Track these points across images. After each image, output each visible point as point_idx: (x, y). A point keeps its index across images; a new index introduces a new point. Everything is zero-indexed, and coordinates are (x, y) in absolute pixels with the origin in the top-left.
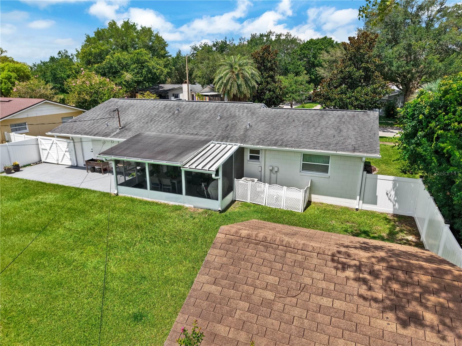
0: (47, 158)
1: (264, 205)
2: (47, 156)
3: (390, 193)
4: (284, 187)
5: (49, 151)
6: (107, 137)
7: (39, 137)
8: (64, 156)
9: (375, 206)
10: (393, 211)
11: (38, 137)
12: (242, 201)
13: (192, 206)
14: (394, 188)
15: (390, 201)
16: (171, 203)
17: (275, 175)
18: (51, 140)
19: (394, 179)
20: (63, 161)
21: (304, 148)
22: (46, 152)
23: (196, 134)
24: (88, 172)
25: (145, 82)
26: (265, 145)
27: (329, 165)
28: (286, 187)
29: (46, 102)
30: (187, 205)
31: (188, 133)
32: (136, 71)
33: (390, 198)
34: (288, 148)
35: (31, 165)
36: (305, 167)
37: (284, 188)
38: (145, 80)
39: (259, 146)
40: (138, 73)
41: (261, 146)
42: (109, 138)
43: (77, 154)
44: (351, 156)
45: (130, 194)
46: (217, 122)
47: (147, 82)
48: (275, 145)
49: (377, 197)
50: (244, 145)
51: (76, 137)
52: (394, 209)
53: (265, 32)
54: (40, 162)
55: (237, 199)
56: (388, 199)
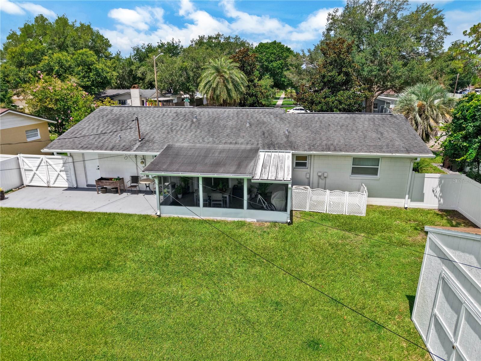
0: (32, 180)
1: (325, 213)
2: (33, 178)
3: (436, 190)
4: (346, 192)
5: (36, 172)
6: (129, 151)
7: (21, 156)
8: (58, 176)
9: (422, 203)
10: (439, 206)
11: (18, 156)
12: (300, 210)
13: (255, 220)
14: (439, 185)
15: (436, 197)
16: (230, 219)
17: (324, 182)
18: (39, 158)
19: (440, 176)
20: (56, 183)
21: (359, 152)
22: (32, 173)
23: (236, 143)
24: (98, 193)
25: (93, 87)
26: (318, 151)
27: (379, 167)
28: (348, 193)
29: (9, 112)
30: (249, 220)
31: (225, 143)
32: (82, 74)
33: (436, 194)
34: (343, 153)
35: (14, 191)
36: (355, 171)
37: (346, 194)
38: (93, 85)
39: (312, 152)
40: (84, 77)
41: (314, 152)
42: (132, 153)
43: (77, 172)
44: (404, 157)
45: (176, 214)
46: (249, 129)
47: (97, 87)
48: (329, 150)
49: (424, 194)
50: (296, 152)
51: (75, 153)
52: (439, 204)
53: (213, 34)
54: (21, 186)
55: (293, 209)
56: (434, 195)
